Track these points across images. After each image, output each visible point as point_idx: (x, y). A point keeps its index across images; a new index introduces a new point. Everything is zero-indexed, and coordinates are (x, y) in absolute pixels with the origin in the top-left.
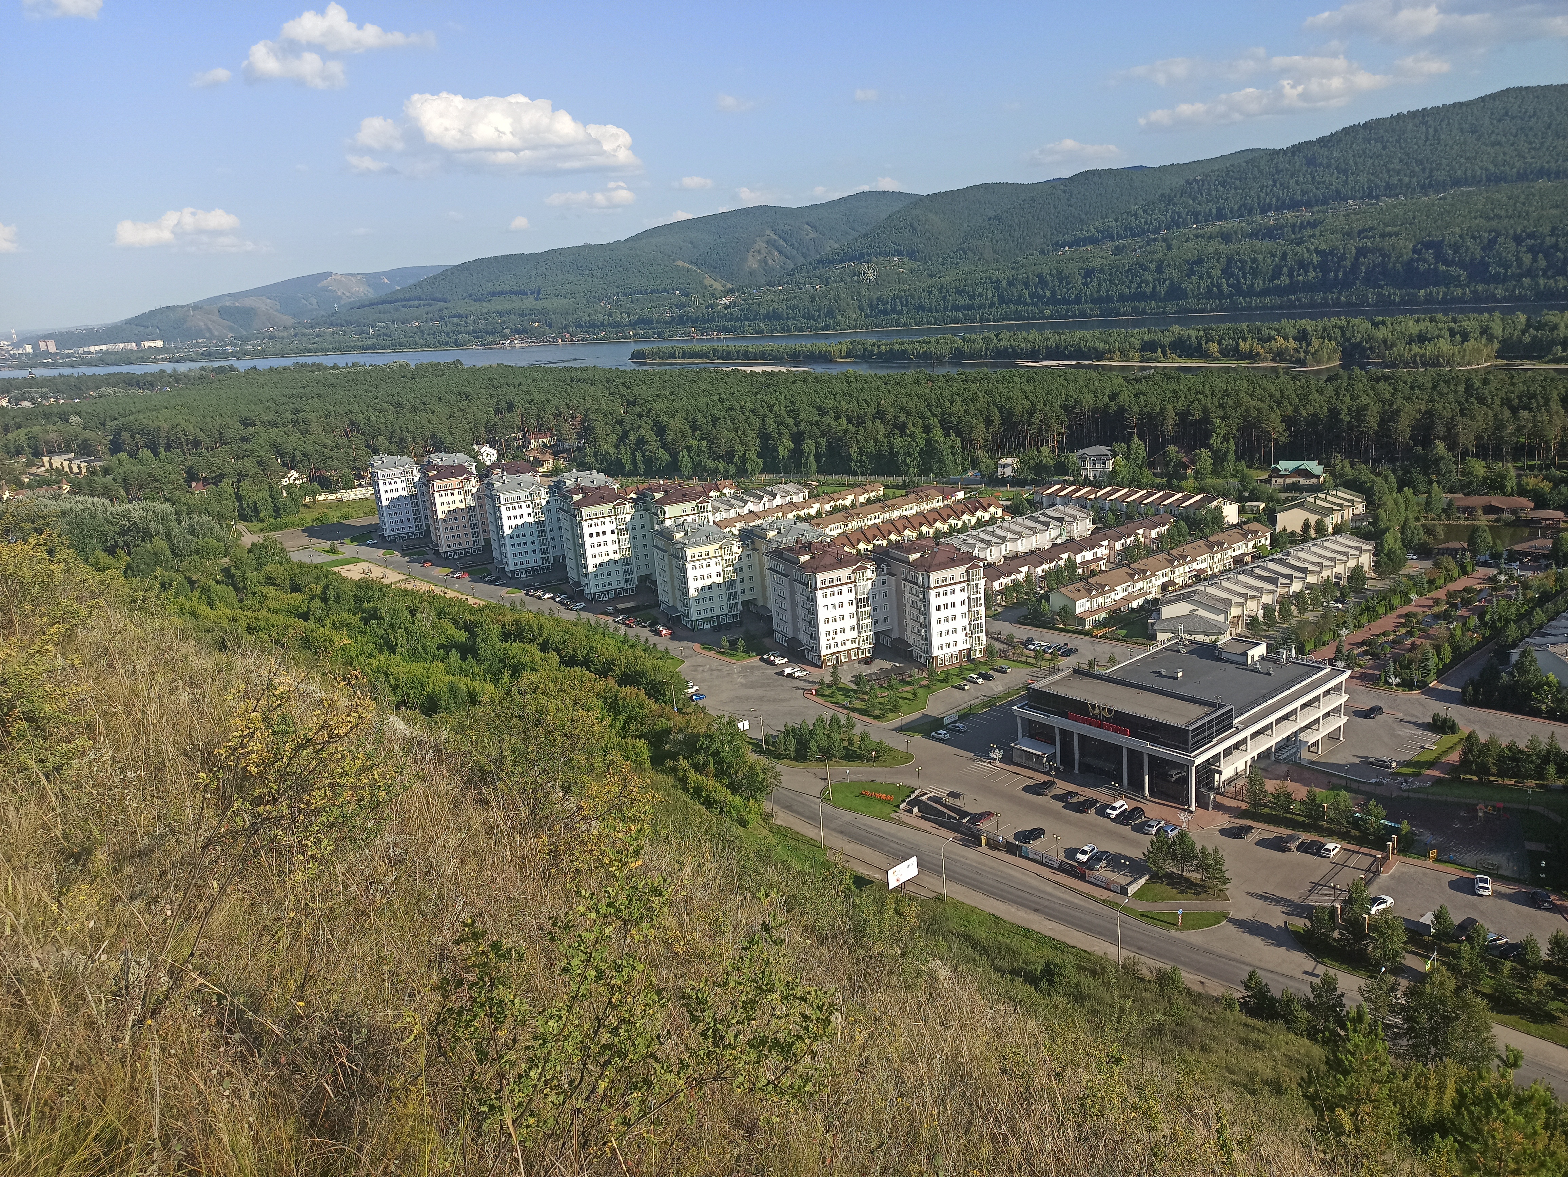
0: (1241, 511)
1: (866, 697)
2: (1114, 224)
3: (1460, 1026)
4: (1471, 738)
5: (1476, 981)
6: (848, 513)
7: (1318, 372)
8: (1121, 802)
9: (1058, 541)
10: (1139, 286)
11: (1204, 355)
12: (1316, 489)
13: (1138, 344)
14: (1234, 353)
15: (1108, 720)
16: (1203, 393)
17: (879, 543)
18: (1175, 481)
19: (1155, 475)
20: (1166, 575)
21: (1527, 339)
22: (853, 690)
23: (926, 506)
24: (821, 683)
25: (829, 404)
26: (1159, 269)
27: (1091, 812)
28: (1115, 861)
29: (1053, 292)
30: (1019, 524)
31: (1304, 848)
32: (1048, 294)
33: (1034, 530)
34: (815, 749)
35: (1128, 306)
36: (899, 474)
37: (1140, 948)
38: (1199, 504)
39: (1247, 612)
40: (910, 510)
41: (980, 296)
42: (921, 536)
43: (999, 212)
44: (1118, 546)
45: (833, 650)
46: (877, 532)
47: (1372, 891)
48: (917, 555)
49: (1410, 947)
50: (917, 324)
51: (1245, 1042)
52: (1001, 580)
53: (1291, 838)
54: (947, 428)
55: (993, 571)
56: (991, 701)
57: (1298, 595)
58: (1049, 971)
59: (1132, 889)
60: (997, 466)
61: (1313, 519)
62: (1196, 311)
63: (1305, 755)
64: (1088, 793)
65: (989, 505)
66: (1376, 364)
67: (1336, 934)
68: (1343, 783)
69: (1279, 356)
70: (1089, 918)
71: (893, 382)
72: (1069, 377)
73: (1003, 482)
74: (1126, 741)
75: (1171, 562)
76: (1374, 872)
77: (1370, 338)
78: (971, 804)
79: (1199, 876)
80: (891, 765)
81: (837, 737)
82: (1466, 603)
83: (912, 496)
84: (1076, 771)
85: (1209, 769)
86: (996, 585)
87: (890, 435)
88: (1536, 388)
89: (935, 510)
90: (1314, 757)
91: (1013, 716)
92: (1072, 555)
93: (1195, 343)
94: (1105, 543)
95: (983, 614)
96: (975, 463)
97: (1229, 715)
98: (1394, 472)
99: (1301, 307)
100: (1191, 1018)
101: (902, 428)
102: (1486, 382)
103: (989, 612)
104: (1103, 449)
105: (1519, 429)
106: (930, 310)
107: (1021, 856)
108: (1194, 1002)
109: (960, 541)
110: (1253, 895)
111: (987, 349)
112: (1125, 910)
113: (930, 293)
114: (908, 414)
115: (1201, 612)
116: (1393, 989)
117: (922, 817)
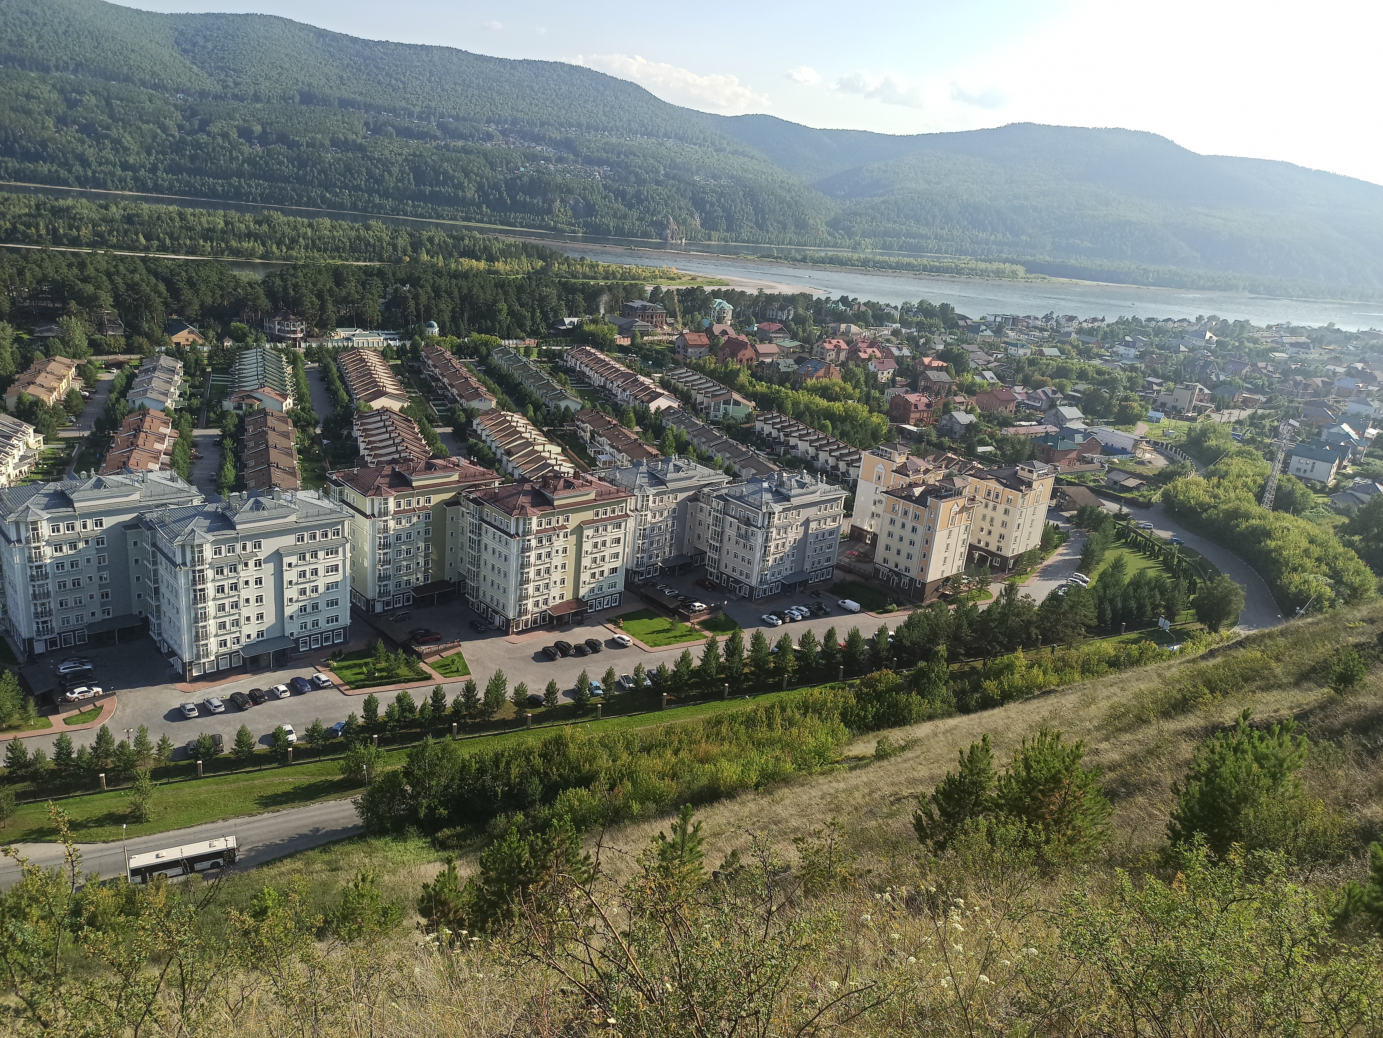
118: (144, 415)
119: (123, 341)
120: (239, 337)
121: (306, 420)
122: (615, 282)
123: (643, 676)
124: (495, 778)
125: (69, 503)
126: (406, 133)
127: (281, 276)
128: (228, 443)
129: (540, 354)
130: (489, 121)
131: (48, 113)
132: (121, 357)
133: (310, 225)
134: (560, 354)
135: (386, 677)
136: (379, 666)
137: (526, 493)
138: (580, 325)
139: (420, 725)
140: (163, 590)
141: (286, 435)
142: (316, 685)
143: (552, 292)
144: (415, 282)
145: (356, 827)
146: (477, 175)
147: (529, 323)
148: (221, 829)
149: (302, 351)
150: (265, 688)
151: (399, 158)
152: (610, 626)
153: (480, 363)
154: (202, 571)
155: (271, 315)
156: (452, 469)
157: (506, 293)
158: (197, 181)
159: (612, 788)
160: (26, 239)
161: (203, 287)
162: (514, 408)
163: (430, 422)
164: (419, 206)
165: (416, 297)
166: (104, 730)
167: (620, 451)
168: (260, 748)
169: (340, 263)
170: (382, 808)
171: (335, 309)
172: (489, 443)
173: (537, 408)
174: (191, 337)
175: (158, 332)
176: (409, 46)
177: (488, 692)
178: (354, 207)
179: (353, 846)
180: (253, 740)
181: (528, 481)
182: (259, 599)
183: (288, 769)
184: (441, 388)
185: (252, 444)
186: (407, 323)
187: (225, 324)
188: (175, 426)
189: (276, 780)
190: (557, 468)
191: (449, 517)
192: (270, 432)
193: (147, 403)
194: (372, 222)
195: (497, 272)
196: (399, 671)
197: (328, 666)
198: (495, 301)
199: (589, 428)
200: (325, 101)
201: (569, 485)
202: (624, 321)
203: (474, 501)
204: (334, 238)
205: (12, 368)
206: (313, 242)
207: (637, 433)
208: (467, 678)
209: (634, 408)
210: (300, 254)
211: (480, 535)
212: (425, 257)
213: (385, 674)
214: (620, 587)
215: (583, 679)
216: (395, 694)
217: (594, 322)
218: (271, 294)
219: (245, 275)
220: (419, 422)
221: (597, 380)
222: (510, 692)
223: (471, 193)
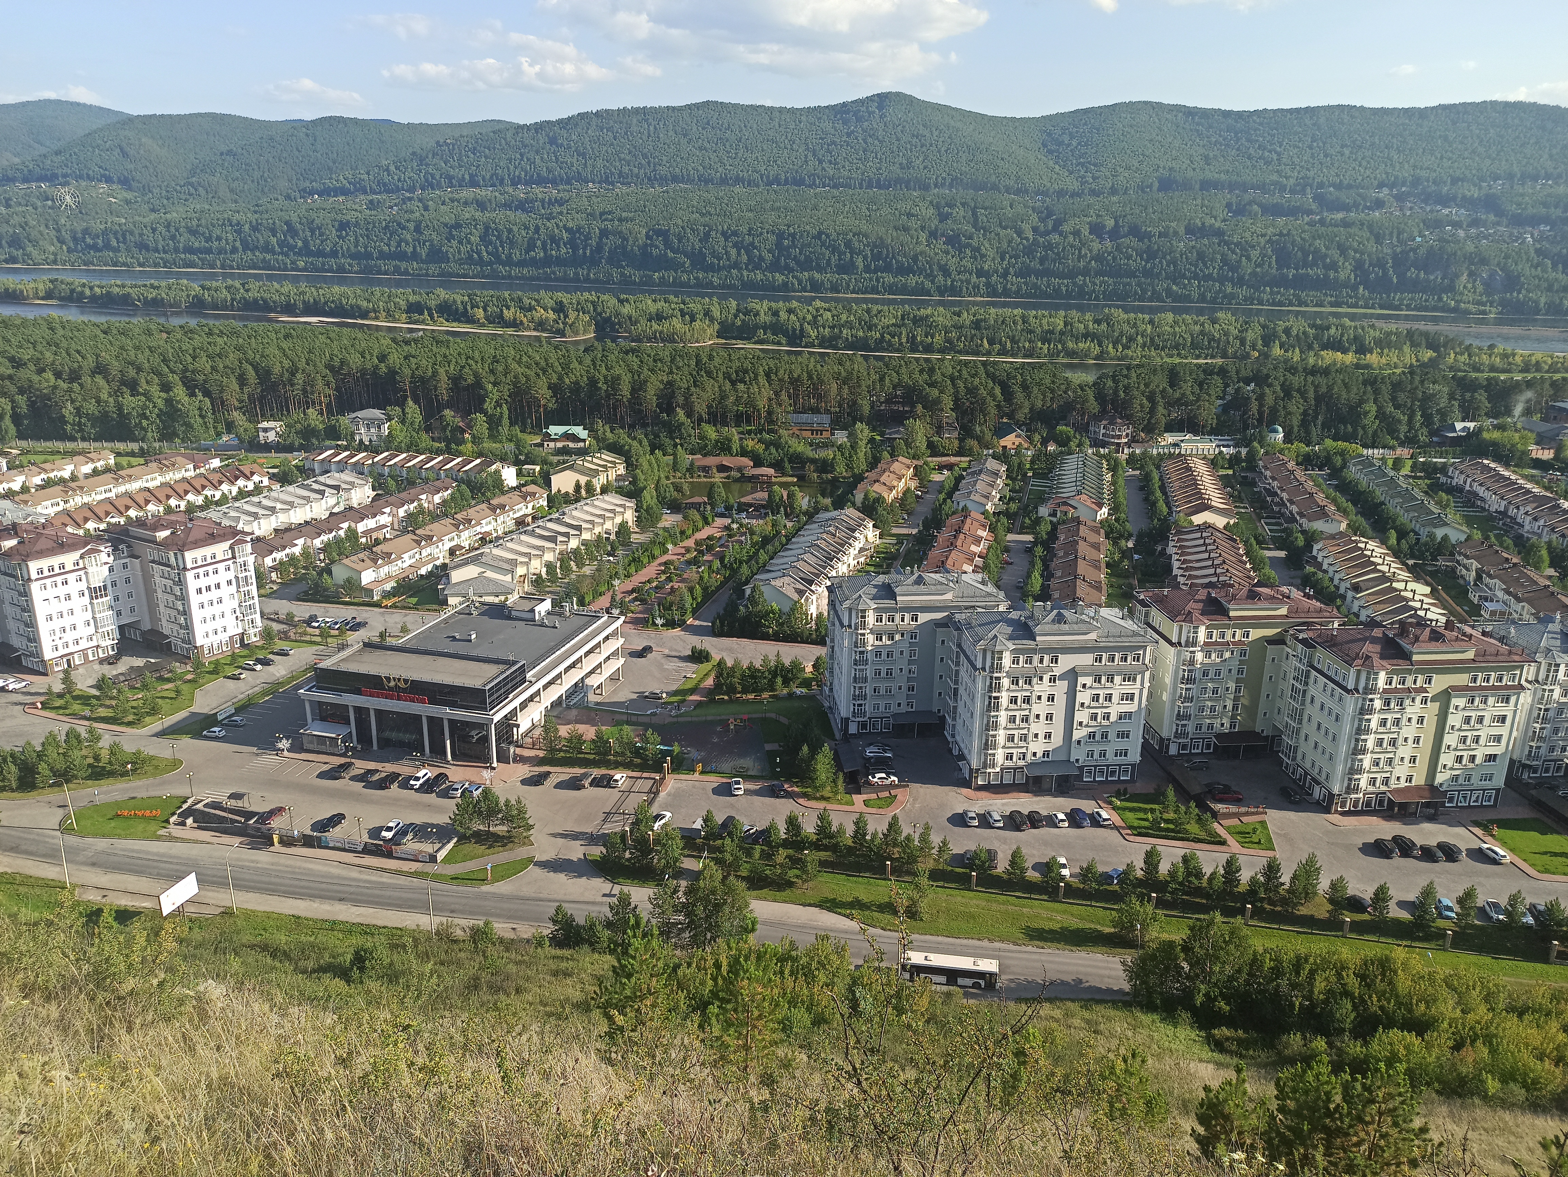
0: (519, 474)
1: (114, 703)
2: (365, 177)
3: (727, 909)
4: (721, 663)
5: (737, 868)
6: (66, 485)
7: (576, 343)
8: (423, 772)
9: (336, 510)
10: (399, 245)
11: (471, 320)
12: (583, 453)
13: (403, 304)
14: (498, 320)
15: (404, 690)
16: (473, 358)
17: (113, 520)
18: (453, 446)
19: (433, 440)
20: (452, 539)
21: (738, 323)
22: (94, 697)
23: (171, 476)
24: (49, 693)
25: (26, 354)
26: (418, 229)
27: (395, 786)
28: (422, 832)
29: (306, 242)
30: (290, 494)
31: (597, 783)
32: (300, 244)
33: (307, 499)
34: (48, 773)
35: (390, 265)
36: (134, 440)
37: (452, 911)
38: (480, 468)
39: (532, 571)
40: (154, 480)
41: (219, 239)
42: (169, 510)
43: (232, 146)
44: (401, 512)
45: (61, 652)
46: (110, 508)
47: (654, 810)
48: (167, 533)
49: (686, 852)
50: (140, 265)
51: (555, 973)
52: (274, 555)
53: (585, 776)
54: (191, 387)
55: (262, 546)
56: (273, 688)
57: (576, 552)
58: (360, 959)
59: (441, 856)
60: (257, 430)
61: (583, 480)
62: (458, 276)
63: (592, 698)
64: (389, 768)
65: (252, 474)
66: (625, 338)
67: (627, 855)
68: (625, 718)
69: (541, 325)
70: (397, 894)
71: (115, 332)
72: (332, 335)
73: (267, 447)
74: (424, 709)
75: (457, 527)
76: (654, 793)
77: (618, 314)
78: (257, 804)
79: (505, 828)
80: (154, 775)
81: (76, 754)
82: (710, 549)
83: (154, 465)
84: (375, 747)
85: (508, 725)
86: (268, 561)
87: (116, 393)
88: (747, 365)
89: (184, 479)
90: (599, 699)
91: (300, 701)
92: (353, 525)
93: (460, 307)
94: (387, 510)
95: (255, 593)
96: (230, 427)
97: (522, 670)
98: (646, 436)
99: (557, 279)
100: (505, 965)
101: (133, 387)
102: (711, 358)
103: (262, 591)
104: (377, 413)
105: (738, 399)
106: (157, 250)
107: (320, 847)
108: (507, 950)
109: (220, 514)
110: (555, 835)
111: (233, 300)
112: (437, 878)
113: (154, 230)
114: (139, 369)
115: (489, 574)
116: (675, 891)
117: (199, 828)
118: (966, 517)
119: (956, 443)
120: (1063, 442)
121: (1119, 532)
122: (1538, 375)
123: (1521, 909)
124: (1294, 986)
125: (893, 596)
126: (1276, 211)
127: (1114, 377)
128: (1039, 550)
129: (1414, 468)
130: (1381, 185)
131: (923, 228)
132: (953, 459)
133: (1151, 322)
134: (1443, 469)
135: (1172, 831)
136: (1166, 816)
137: (1374, 640)
138: (1479, 431)
139: (1208, 896)
140: (961, 691)
141: (1096, 547)
142: (1096, 821)
143: (1441, 390)
144: (1260, 379)
145: (1120, 992)
146: (1356, 251)
147: (1404, 428)
148: (986, 949)
149: (1124, 457)
150: (1044, 813)
151: (1262, 240)
152: (1478, 831)
153: (1331, 477)
154: (998, 678)
155: (1097, 418)
156: (1281, 602)
157: (1377, 392)
158: (1042, 283)
159: (1458, 1047)
160: (890, 348)
161: (1035, 390)
162: (1370, 532)
163: (1259, 543)
164: (1279, 293)
165: (1261, 398)
166: (895, 818)
167: (1518, 600)
168: (1033, 875)
169: (1177, 360)
170: (1153, 979)
171: (1165, 412)
172: (1331, 574)
173: (1402, 534)
174: (1018, 441)
175: (988, 435)
176: (1291, 111)
177: (1294, 878)
178: (1202, 298)
179: (1118, 1013)
180: (1026, 865)
181: (1379, 625)
182: (1049, 717)
183: (1057, 905)
184: (1277, 504)
185: (1061, 553)
186: (1246, 427)
187: (1052, 428)
188: (992, 529)
189: (1044, 914)
190: (1421, 613)
191: (1269, 658)
192: (1081, 543)
193: (970, 505)
194: (1220, 315)
195: (1368, 366)
196: (1188, 827)
197: (1110, 803)
198: (1361, 402)
199: (1475, 565)
200: (1186, 186)
201: (1436, 636)
202: (1545, 427)
203: (1304, 642)
204: (1174, 334)
205: (864, 467)
206: (1152, 340)
207: (1550, 578)
208: (1270, 854)
209: (1549, 543)
210: (1135, 354)
211: (1306, 684)
212: (1277, 351)
213: (1172, 826)
214: (1499, 781)
215: (1428, 892)
216: (1182, 852)
217: (1501, 428)
218: (1100, 397)
219: (1079, 377)
220: (1246, 543)
221: (1495, 503)
222: (1324, 884)
223: (1346, 272)
